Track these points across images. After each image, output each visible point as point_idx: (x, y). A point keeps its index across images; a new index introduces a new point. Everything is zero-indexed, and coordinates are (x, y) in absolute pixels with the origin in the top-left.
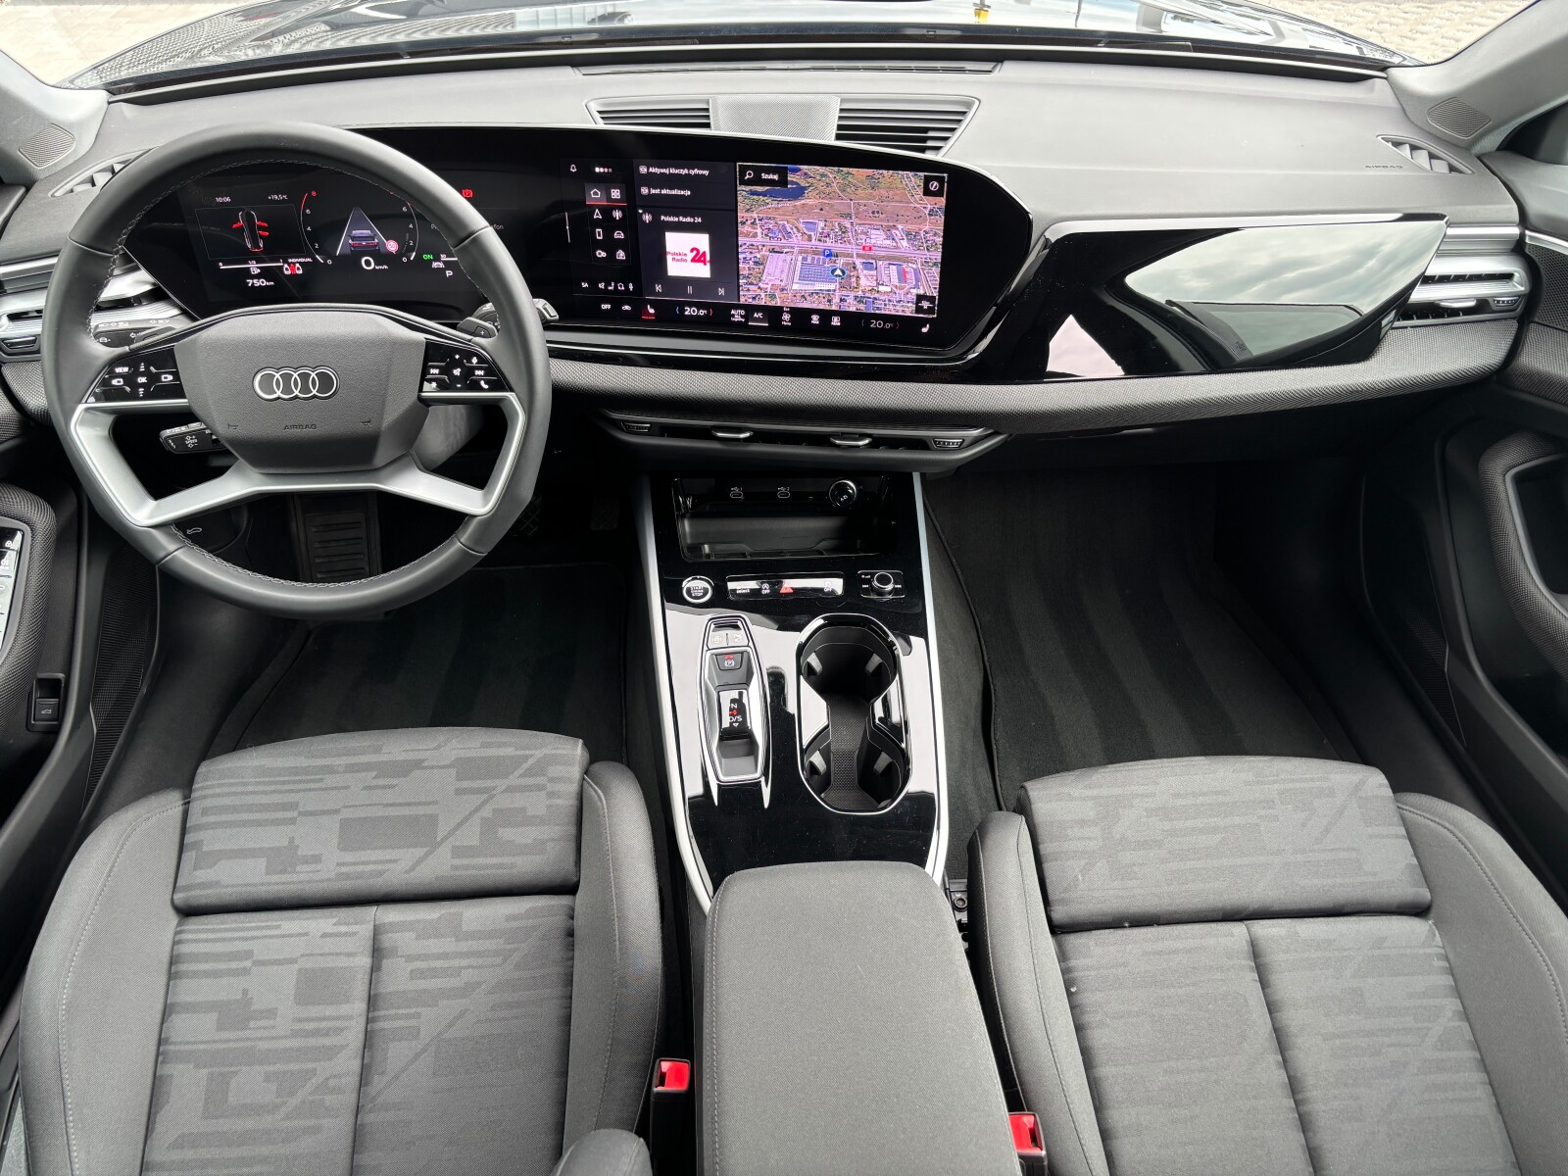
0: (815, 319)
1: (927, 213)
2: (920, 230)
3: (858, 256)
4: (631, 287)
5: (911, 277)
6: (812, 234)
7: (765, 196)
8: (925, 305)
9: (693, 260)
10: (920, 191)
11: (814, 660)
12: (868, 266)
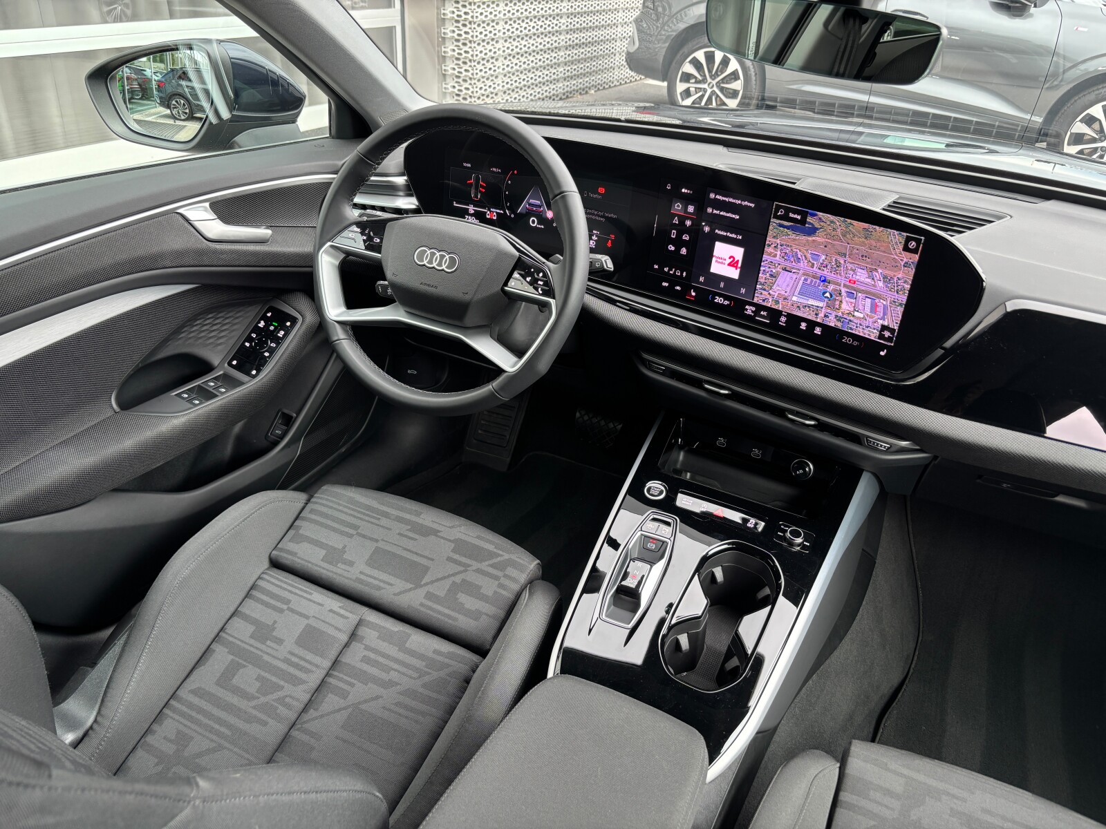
0: (803, 326)
1: (902, 264)
2: (895, 276)
3: (845, 286)
4: (684, 274)
5: (880, 309)
6: (815, 263)
7: (789, 229)
8: (887, 334)
9: (729, 265)
10: (901, 247)
11: (719, 573)
12: (850, 295)
